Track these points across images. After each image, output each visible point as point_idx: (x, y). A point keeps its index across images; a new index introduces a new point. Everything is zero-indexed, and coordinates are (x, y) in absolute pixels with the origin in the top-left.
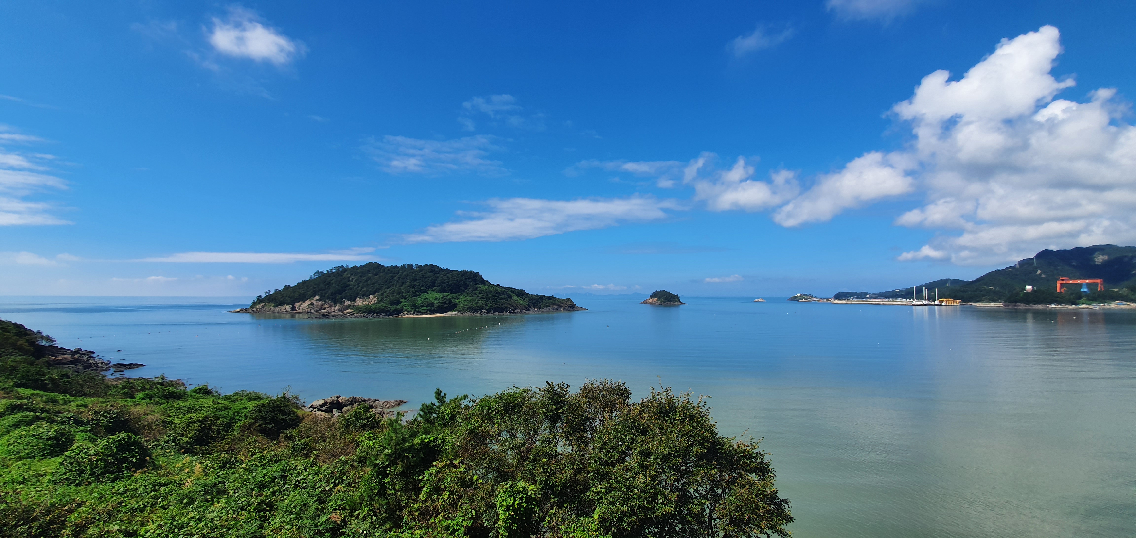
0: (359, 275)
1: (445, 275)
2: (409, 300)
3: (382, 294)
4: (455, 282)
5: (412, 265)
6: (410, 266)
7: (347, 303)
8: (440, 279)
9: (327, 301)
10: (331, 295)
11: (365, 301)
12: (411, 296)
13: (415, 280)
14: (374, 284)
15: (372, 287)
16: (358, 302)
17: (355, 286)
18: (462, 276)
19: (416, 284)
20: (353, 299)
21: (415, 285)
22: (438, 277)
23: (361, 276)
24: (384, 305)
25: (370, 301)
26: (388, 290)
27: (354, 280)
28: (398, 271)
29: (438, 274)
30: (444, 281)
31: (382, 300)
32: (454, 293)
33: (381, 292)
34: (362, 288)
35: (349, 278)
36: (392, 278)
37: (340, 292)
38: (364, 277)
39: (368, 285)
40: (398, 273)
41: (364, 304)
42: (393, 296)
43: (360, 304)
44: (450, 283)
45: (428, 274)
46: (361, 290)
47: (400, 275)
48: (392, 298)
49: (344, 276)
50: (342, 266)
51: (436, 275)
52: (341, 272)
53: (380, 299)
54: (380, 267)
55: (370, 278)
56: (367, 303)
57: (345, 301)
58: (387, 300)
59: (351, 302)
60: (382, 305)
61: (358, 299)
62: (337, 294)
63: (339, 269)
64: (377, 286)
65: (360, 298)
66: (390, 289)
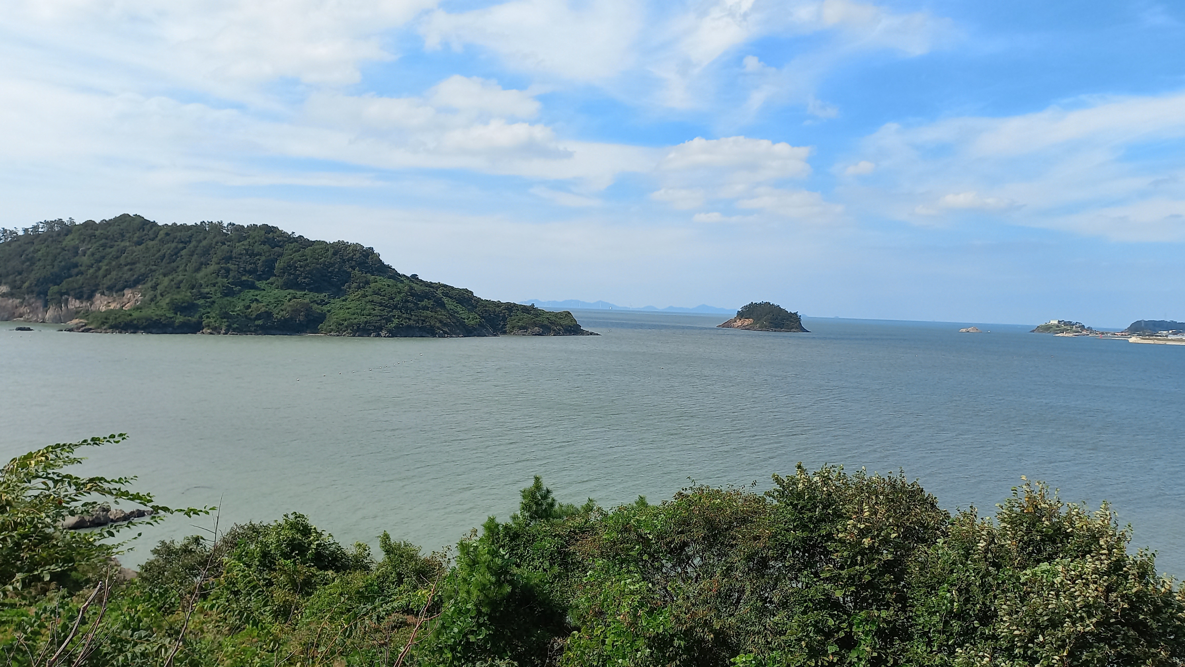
0: (101, 242)
1: (296, 251)
2: (214, 302)
3: (154, 288)
4: (318, 266)
5: (220, 223)
6: (217, 227)
7: (74, 304)
8: (285, 258)
9: (27, 297)
10: (36, 285)
11: (114, 301)
12: (219, 295)
13: (228, 259)
14: (134, 264)
15: (131, 270)
16: (99, 302)
17: (91, 266)
18: (335, 254)
19: (232, 267)
20: (85, 296)
21: (228, 271)
22: (281, 255)
23: (104, 246)
24: (158, 312)
25: (126, 301)
26: (166, 279)
27: (89, 252)
28: (191, 237)
29: (280, 247)
30: (295, 262)
31: (152, 300)
32: (319, 290)
33: (149, 284)
34: (108, 272)
35: (76, 248)
36: (176, 253)
37: (56, 279)
38: (111, 247)
39: (119, 266)
40: (190, 242)
41: (112, 307)
42: (178, 292)
43: (103, 309)
44: (308, 268)
45: (257, 248)
46: (105, 276)
47: (194, 247)
48: (175, 297)
49: (64, 243)
50: (60, 222)
51: (276, 249)
52: (59, 234)
53: (148, 297)
54: (148, 227)
55: (123, 251)
56: (119, 306)
57: (67, 299)
58: (164, 302)
59: (82, 303)
60: (151, 312)
61: (98, 295)
62: (50, 285)
63: (52, 227)
64: (140, 268)
65: (103, 294)
66: (171, 277)
